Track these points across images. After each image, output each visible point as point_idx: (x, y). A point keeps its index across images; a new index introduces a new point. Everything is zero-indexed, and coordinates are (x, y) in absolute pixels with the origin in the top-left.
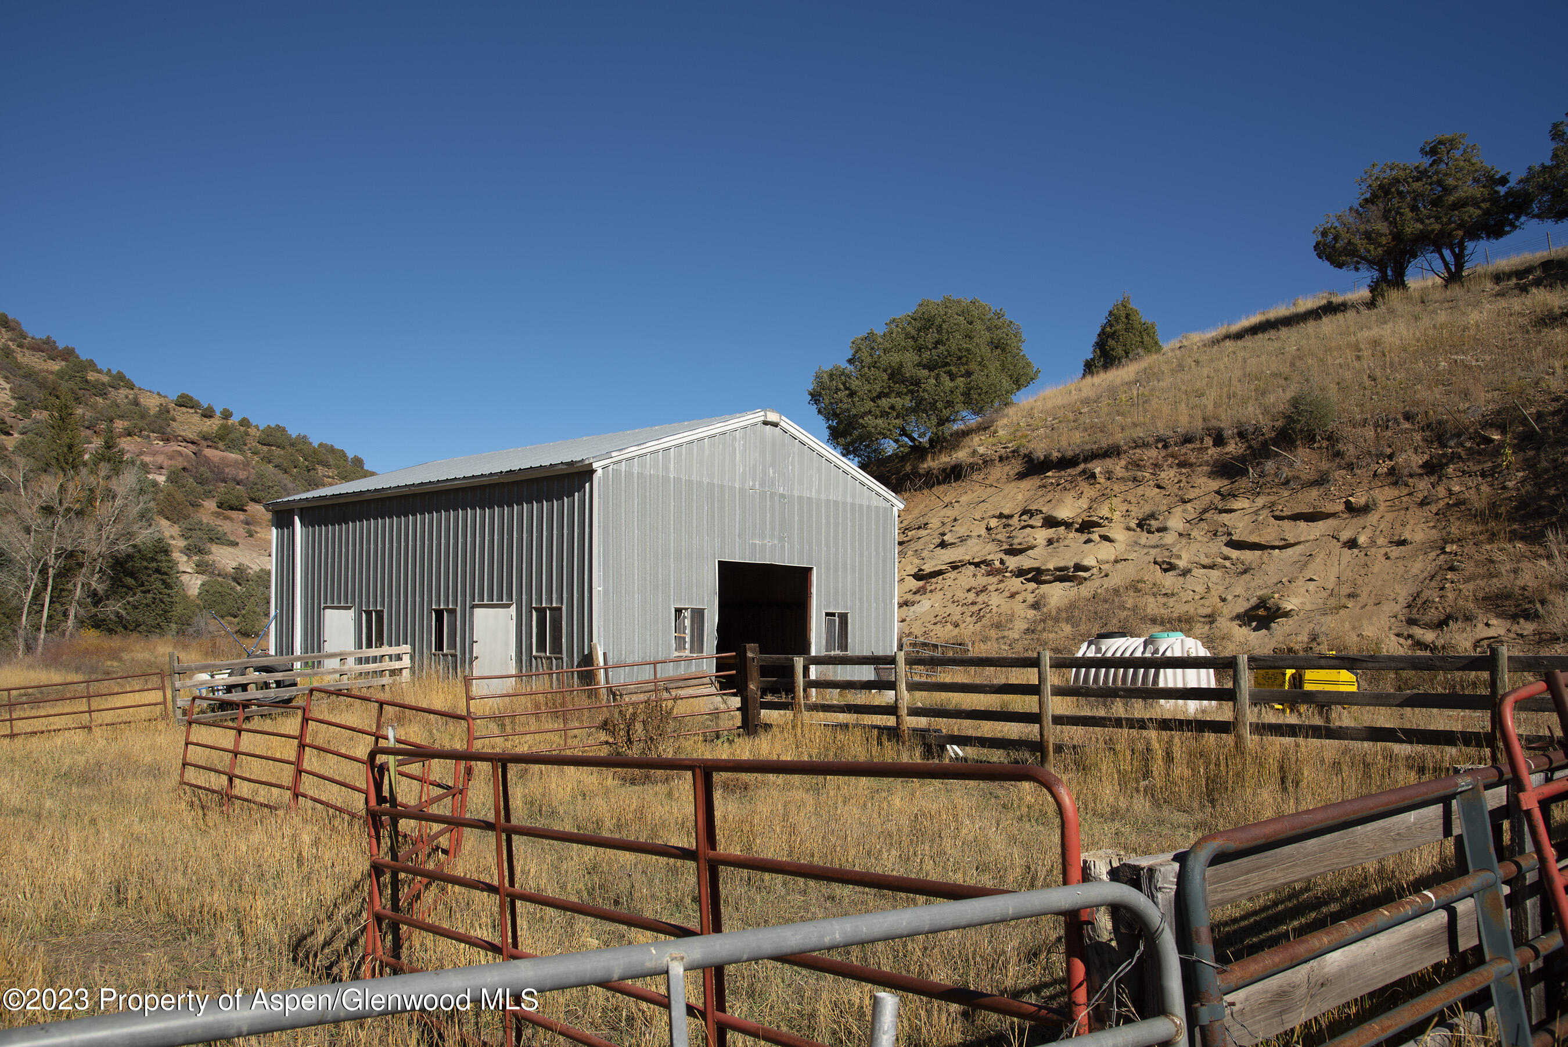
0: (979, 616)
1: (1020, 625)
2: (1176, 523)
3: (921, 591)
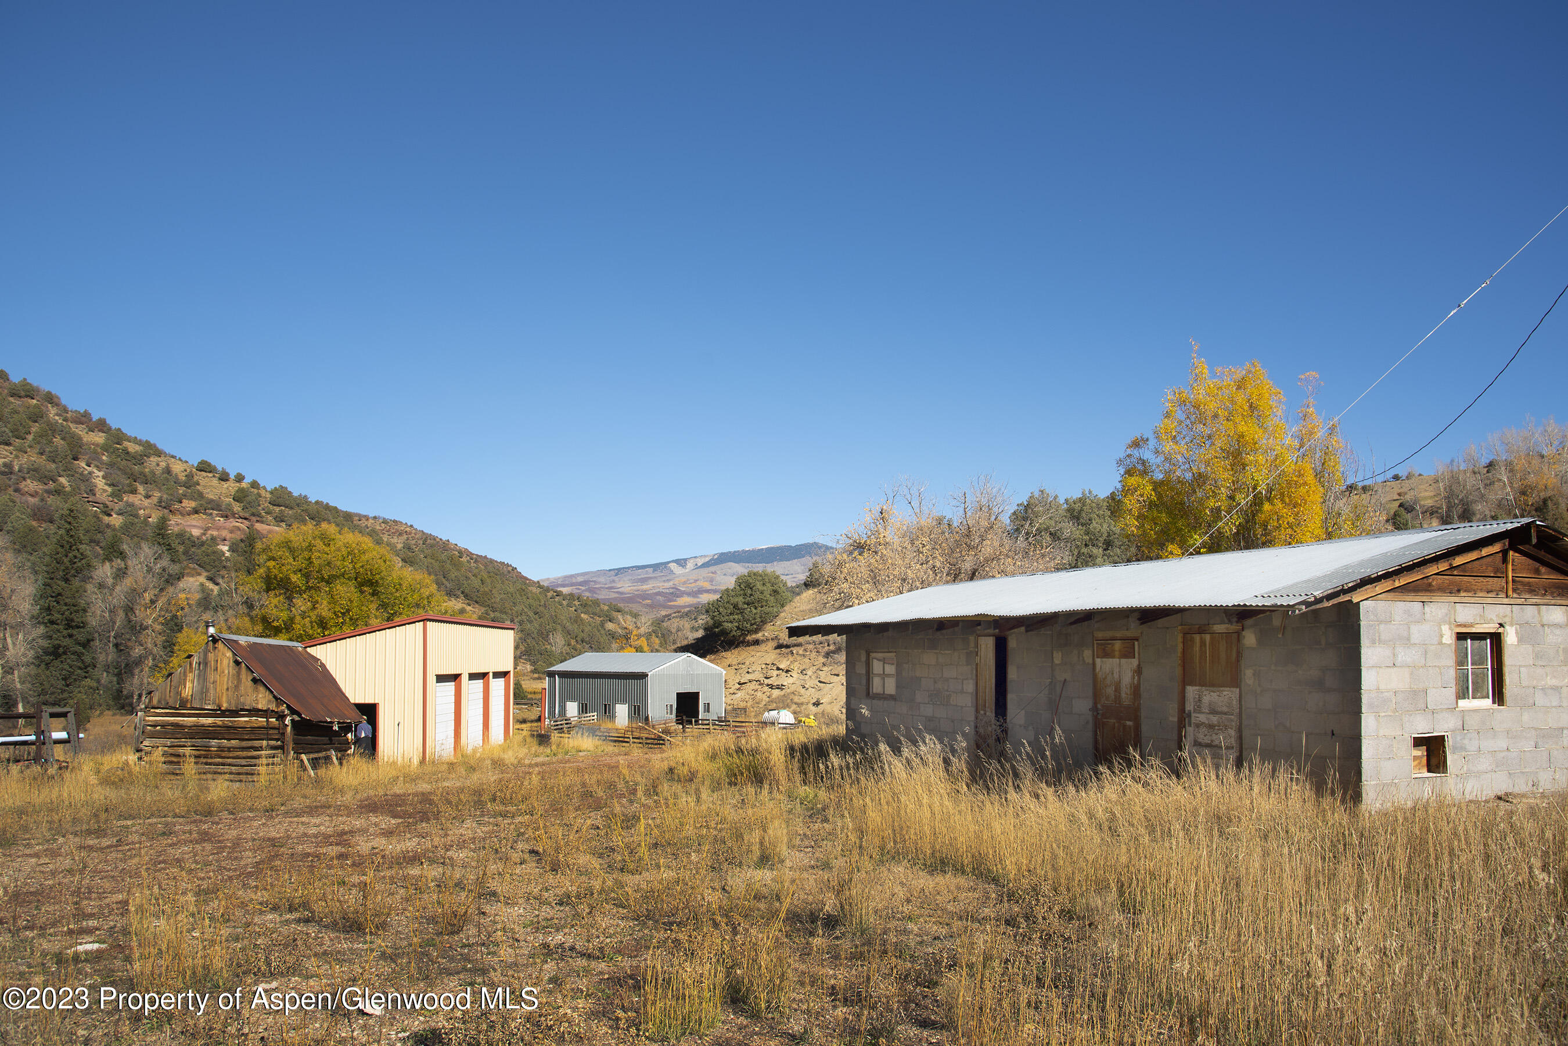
0: (753, 699)
1: (764, 703)
2: (809, 673)
3: (739, 689)
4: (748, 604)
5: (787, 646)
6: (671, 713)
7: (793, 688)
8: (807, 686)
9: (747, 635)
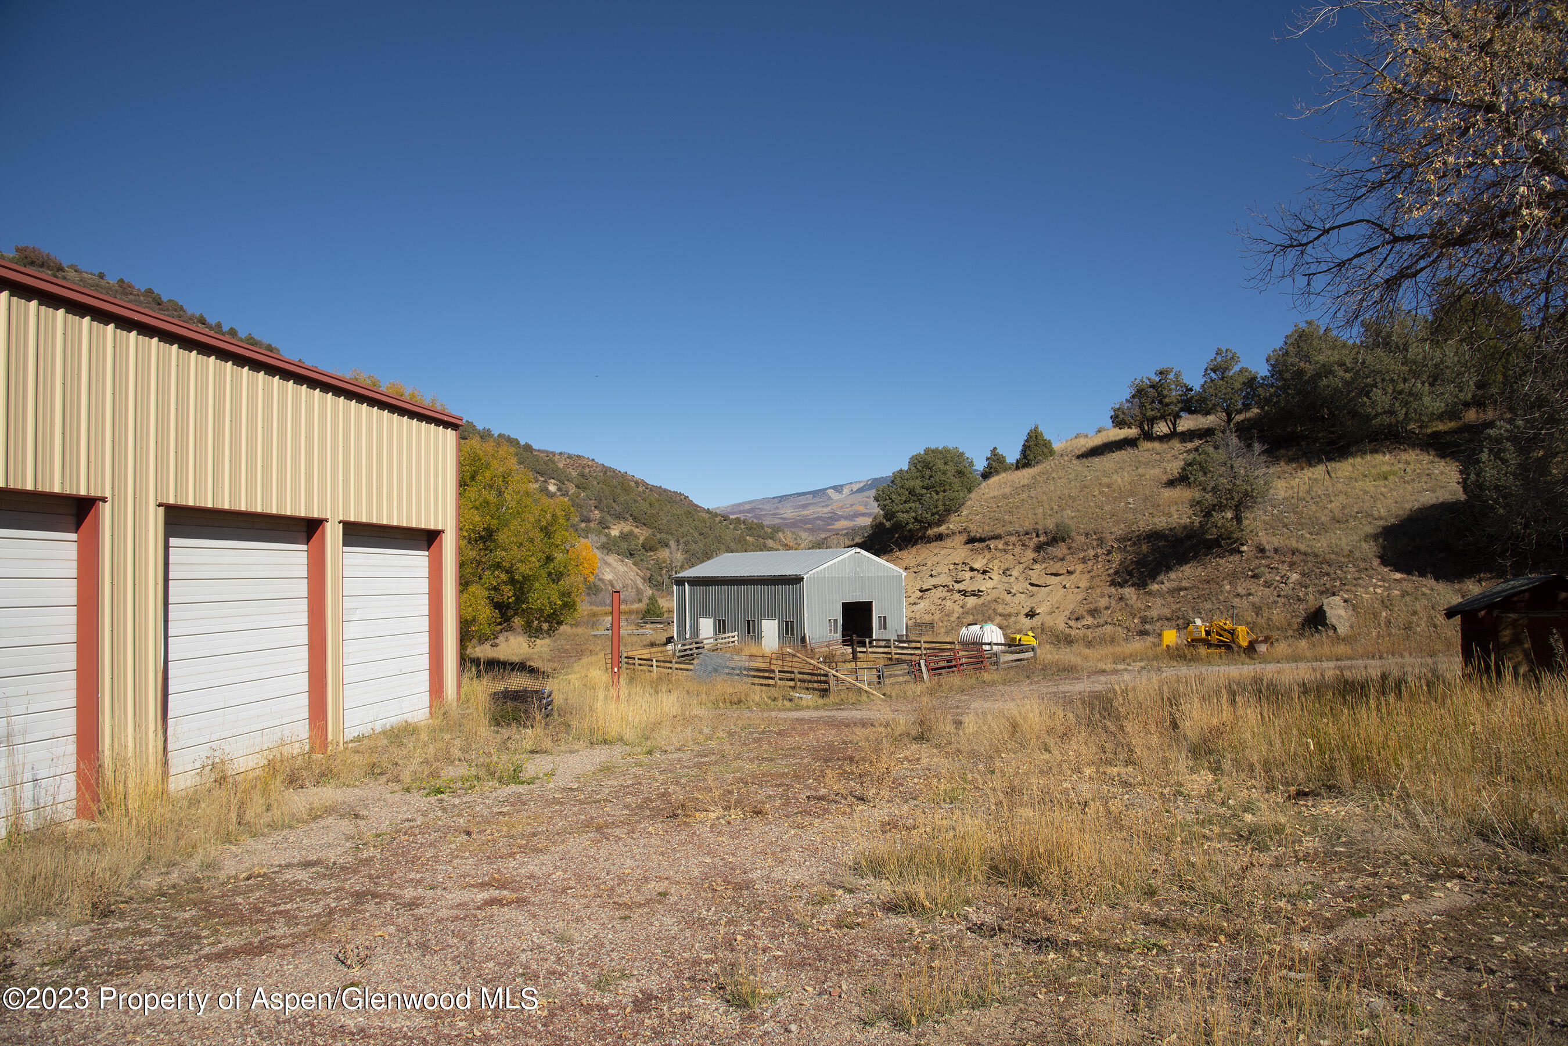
0: (941, 610)
1: (956, 615)
2: (1015, 573)
3: (921, 598)
4: (927, 488)
5: (982, 540)
6: (836, 632)
7: (994, 594)
8: (1013, 591)
9: (926, 529)
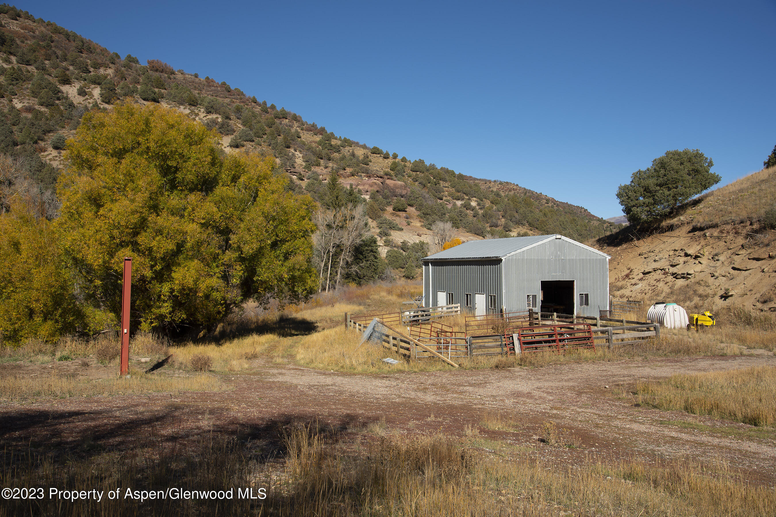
2: (722, 258)
3: (641, 279)
4: (661, 185)
5: (701, 229)
6: (534, 305)
7: (699, 277)
8: (716, 274)
9: (661, 221)
